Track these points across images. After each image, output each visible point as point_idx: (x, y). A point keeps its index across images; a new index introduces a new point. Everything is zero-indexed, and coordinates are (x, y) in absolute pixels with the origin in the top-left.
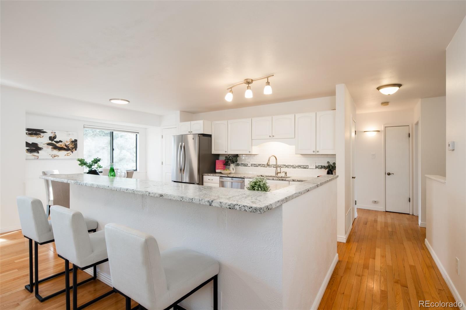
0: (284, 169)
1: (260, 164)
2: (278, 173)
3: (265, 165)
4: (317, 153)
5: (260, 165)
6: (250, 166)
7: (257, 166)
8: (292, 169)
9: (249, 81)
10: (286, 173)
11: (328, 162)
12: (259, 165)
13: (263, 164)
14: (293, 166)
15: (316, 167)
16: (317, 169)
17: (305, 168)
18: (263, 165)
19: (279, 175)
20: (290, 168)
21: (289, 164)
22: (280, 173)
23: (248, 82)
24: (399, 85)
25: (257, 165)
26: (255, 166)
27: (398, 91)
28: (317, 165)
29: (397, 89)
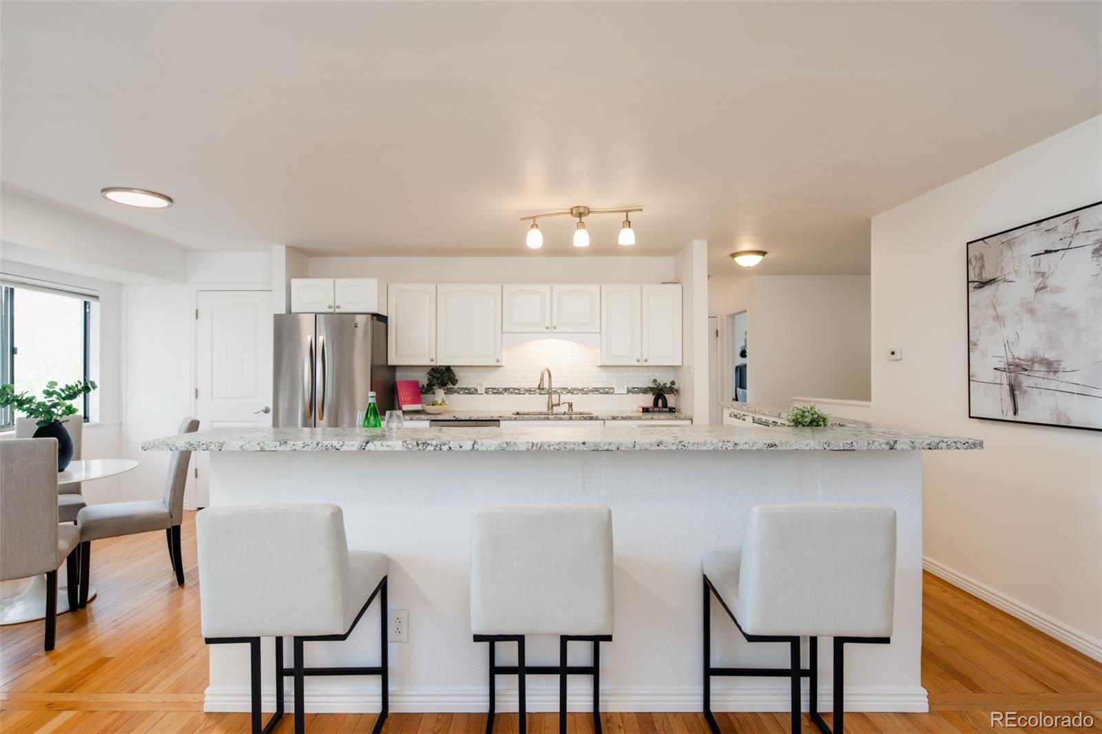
0: (566, 398)
1: (508, 387)
2: (553, 406)
3: (519, 390)
4: (645, 364)
5: (509, 389)
6: (482, 394)
7: (501, 393)
8: (580, 395)
9: (582, 210)
10: (570, 405)
11: (655, 381)
12: (506, 390)
13: (515, 387)
14: (583, 389)
15: (629, 391)
16: (630, 394)
17: (607, 393)
18: (516, 389)
19: (556, 409)
20: (577, 394)
21: (574, 386)
22: (558, 405)
23: (580, 213)
24: (763, 253)
25: (501, 390)
26: (495, 393)
27: (761, 263)
28: (630, 386)
29: (759, 258)
